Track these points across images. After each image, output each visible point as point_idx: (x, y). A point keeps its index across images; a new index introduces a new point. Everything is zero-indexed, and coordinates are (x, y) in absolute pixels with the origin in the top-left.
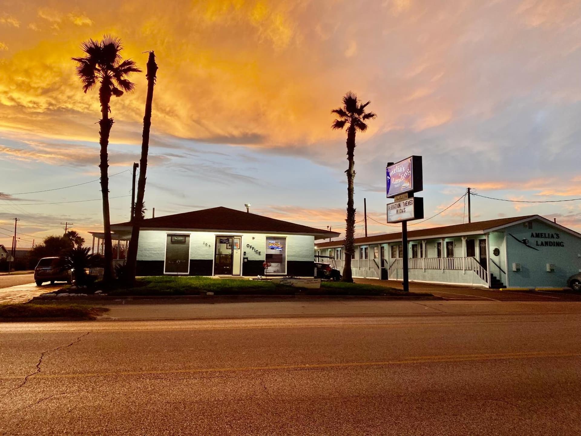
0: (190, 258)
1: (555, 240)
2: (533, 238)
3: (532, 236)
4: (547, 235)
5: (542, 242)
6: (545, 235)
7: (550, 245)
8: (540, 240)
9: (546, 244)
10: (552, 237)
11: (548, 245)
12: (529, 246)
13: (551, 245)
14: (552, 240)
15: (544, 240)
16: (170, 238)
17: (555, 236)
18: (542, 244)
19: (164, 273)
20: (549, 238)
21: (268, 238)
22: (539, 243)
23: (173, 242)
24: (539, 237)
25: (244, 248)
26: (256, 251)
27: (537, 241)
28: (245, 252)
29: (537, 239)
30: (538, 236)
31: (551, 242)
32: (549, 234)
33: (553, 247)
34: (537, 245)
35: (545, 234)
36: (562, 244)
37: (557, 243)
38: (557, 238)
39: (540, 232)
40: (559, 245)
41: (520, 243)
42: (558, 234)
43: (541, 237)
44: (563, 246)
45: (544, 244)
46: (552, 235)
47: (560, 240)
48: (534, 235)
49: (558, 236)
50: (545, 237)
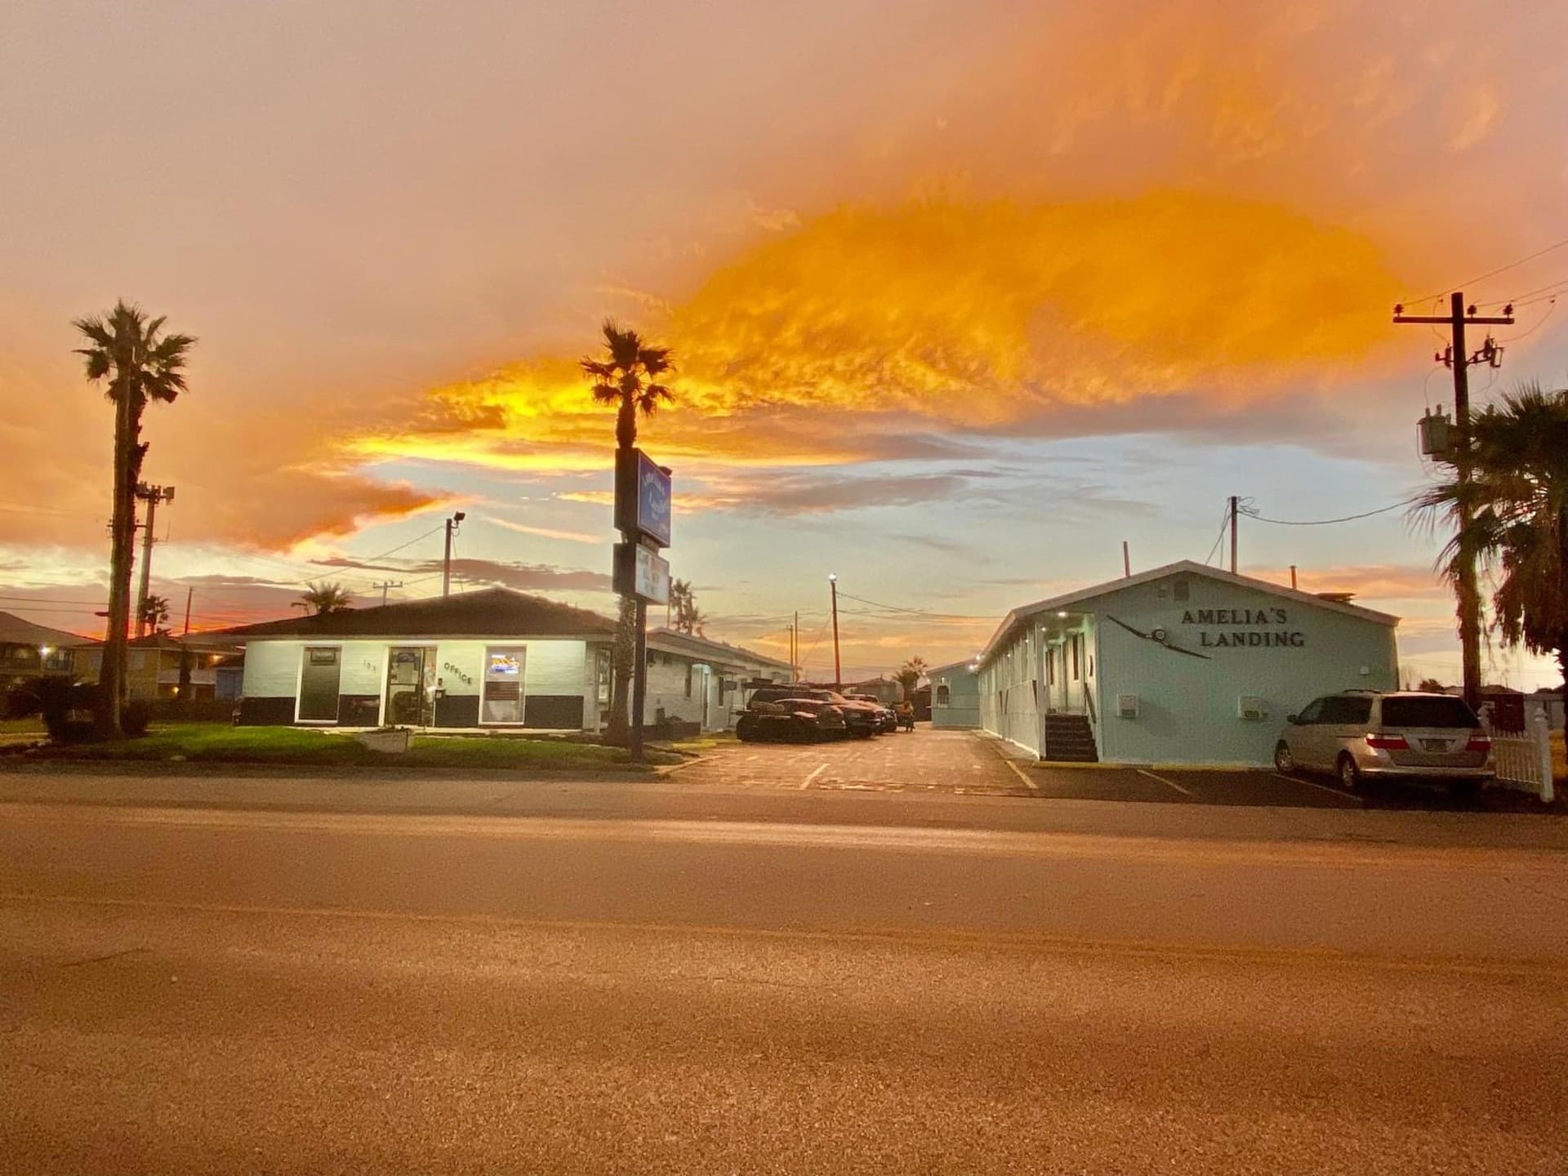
0: (341, 693)
1: (1273, 628)
2: (1188, 625)
3: (1188, 618)
4: (1242, 616)
5: (1222, 636)
6: (1234, 617)
7: (1251, 644)
8: (1214, 631)
9: (1239, 639)
10: (1261, 618)
11: (1243, 644)
12: (1170, 647)
13: (1255, 642)
15: (1228, 630)
16: (309, 653)
17: (1271, 617)
18: (1223, 640)
19: (297, 720)
20: (1248, 622)
21: (491, 650)
23: (316, 662)
24: (1212, 622)
25: (440, 673)
26: (463, 677)
27: (1203, 634)
28: (440, 680)
29: (1202, 628)
30: (1205, 617)
31: (1258, 635)
32: (1248, 612)
33: (1262, 648)
34: (1204, 644)
35: (1234, 612)
37: (1277, 635)
38: (1279, 622)
39: (1215, 608)
40: (1285, 644)
41: (1140, 639)
42: (1283, 611)
43: (1219, 622)
44: (1302, 643)
45: (1230, 640)
46: (1261, 614)
47: (1289, 628)
48: (1196, 617)
49: (1282, 615)
50: (1234, 622)
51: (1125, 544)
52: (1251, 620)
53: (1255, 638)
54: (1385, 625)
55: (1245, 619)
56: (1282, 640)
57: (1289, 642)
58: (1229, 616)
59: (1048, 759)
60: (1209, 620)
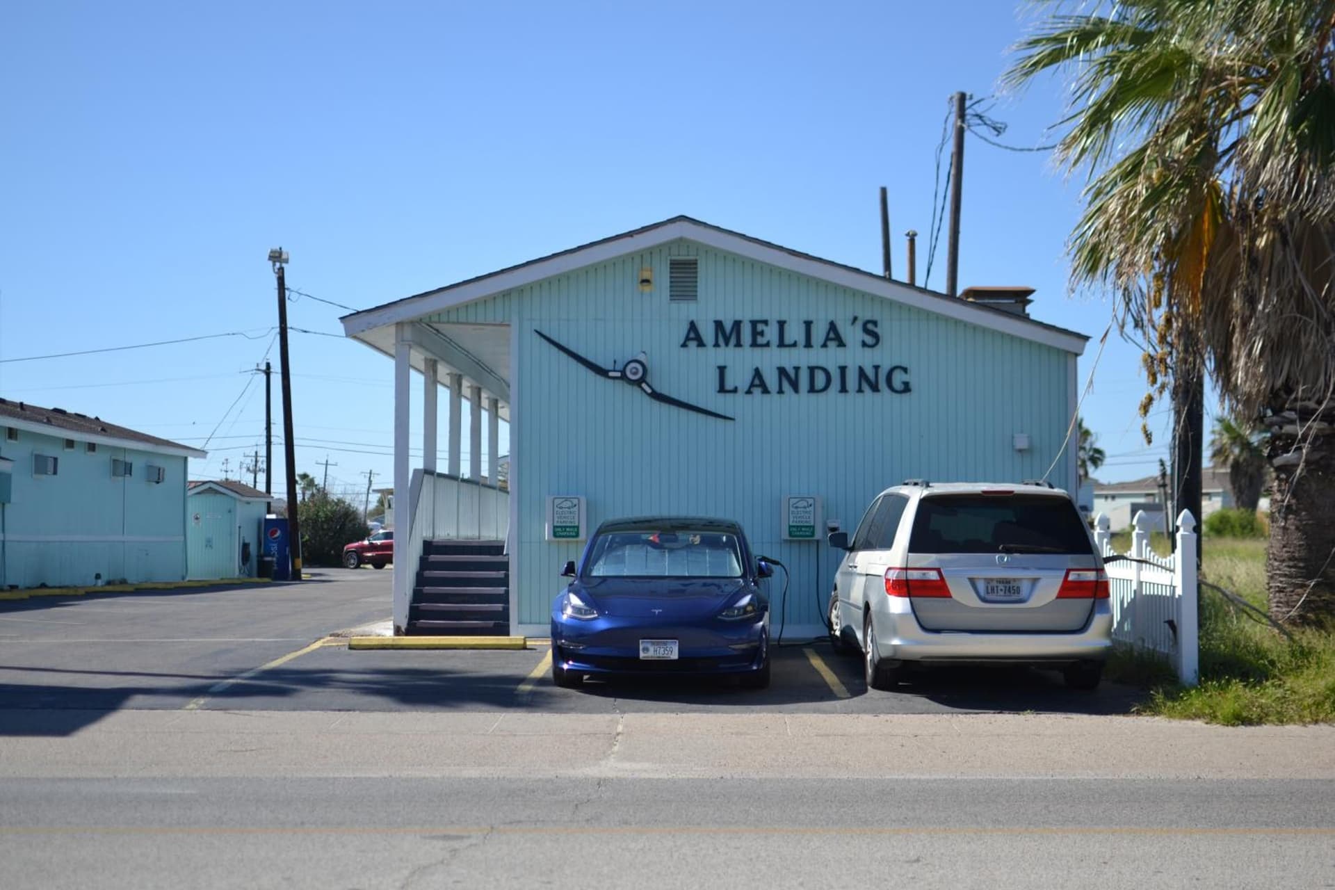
1: (855, 356)
3: (693, 335)
4: (795, 332)
5: (757, 373)
7: (812, 389)
8: (741, 362)
9: (788, 378)
10: (834, 336)
11: (796, 389)
12: (657, 396)
14: (831, 358)
15: (770, 360)
22: (739, 377)
30: (727, 334)
36: (898, 378)
37: (862, 372)
38: (864, 344)
39: (747, 315)
40: (875, 388)
41: (600, 379)
42: (875, 323)
43: (754, 344)
44: (907, 388)
45: (771, 380)
46: (833, 326)
47: (884, 357)
48: (708, 333)
49: (871, 332)
50: (782, 344)
51: (884, 191)
52: (814, 341)
53: (820, 380)
54: (1067, 353)
55: (801, 340)
56: (868, 381)
57: (882, 384)
58: (771, 333)
59: (411, 631)
60: (733, 341)
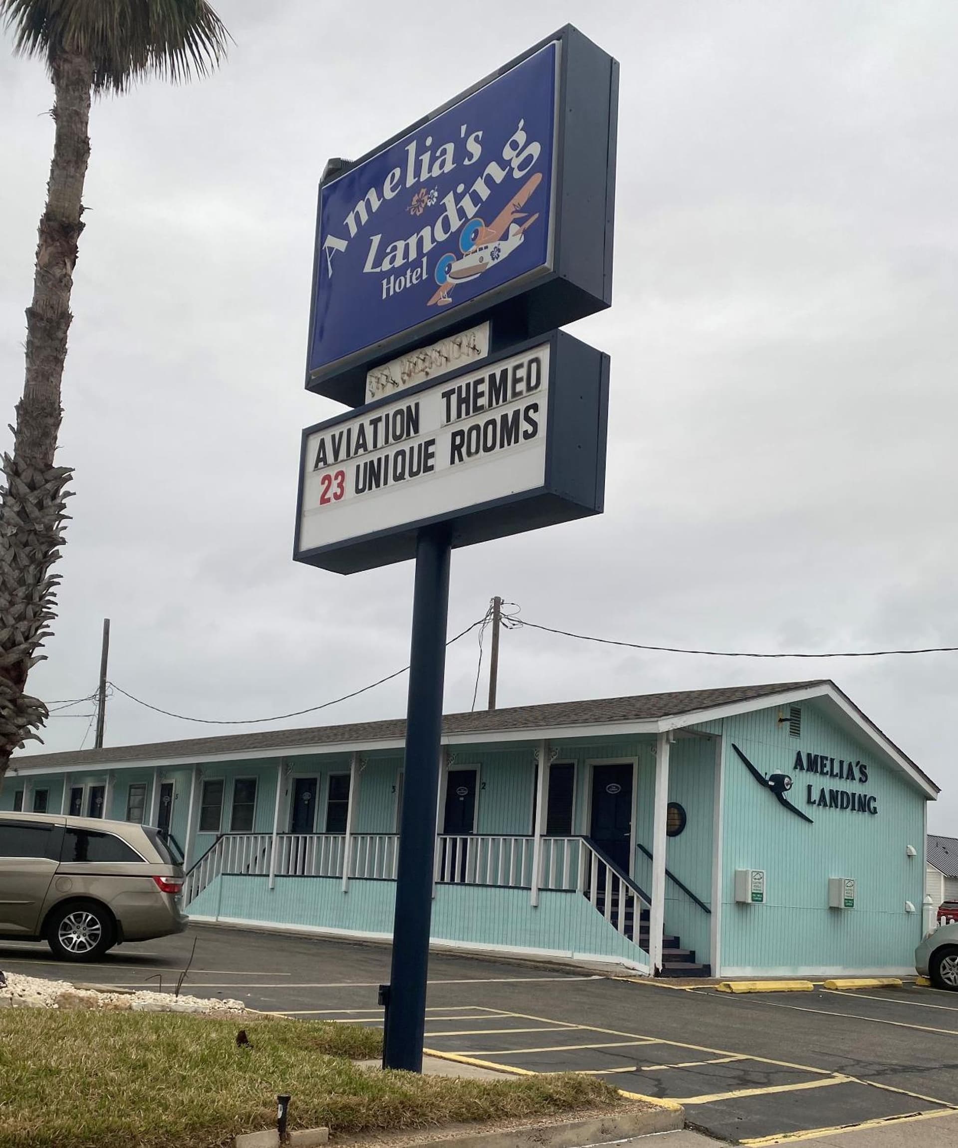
1: (857, 788)
2: (800, 774)
3: (799, 762)
4: (836, 768)
5: (822, 793)
6: (832, 767)
7: (842, 807)
8: (818, 784)
9: (834, 799)
10: (851, 772)
11: (836, 807)
13: (845, 804)
14: (848, 787)
15: (827, 784)
17: (857, 772)
18: (823, 800)
20: (841, 777)
22: (816, 794)
24: (816, 771)
27: (809, 788)
29: (809, 778)
30: (812, 764)
31: (846, 794)
32: (841, 763)
33: (848, 814)
34: (810, 802)
35: (832, 761)
36: (872, 804)
37: (860, 798)
38: (861, 780)
40: (864, 809)
41: (759, 785)
42: (865, 767)
43: (822, 772)
44: (875, 811)
45: (828, 797)
46: (851, 766)
47: (867, 790)
48: (805, 761)
49: (864, 773)
50: (832, 774)
52: (844, 774)
55: (839, 772)
56: (862, 805)
57: (867, 807)
58: (828, 766)
60: (814, 768)
